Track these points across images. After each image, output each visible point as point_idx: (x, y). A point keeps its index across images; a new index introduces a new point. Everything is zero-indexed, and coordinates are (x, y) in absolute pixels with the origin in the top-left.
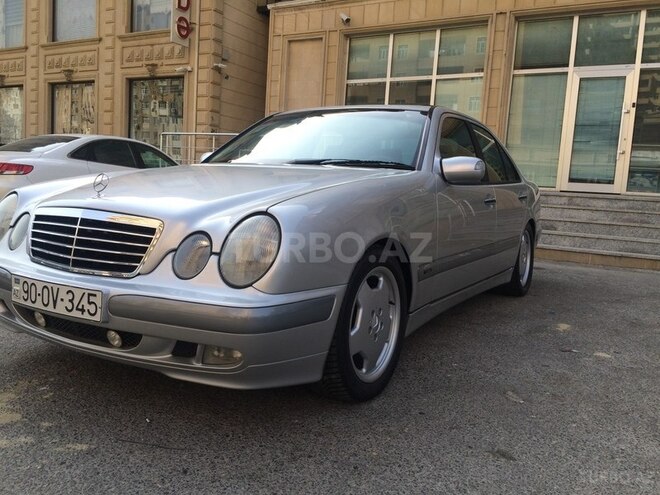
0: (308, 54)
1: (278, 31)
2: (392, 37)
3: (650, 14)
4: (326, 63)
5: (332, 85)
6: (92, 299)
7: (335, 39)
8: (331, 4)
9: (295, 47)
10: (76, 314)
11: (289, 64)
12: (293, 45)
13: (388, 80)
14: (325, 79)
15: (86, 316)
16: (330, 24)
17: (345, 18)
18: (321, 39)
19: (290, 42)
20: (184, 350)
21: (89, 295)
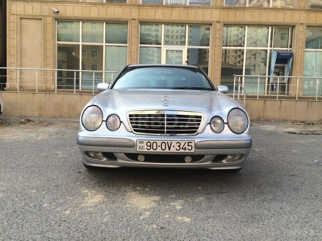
0: (32, 26)
1: (13, 12)
2: (81, 23)
3: (190, 26)
4: (45, 32)
5: (49, 44)
6: (189, 144)
7: (50, 20)
8: (46, 2)
9: (24, 22)
10: (181, 151)
11: (21, 30)
12: (23, 20)
13: (81, 43)
14: (45, 41)
15: (187, 151)
16: (46, 12)
17: (56, 11)
18: (41, 19)
19: (21, 18)
20: (219, 158)
21: (188, 143)
